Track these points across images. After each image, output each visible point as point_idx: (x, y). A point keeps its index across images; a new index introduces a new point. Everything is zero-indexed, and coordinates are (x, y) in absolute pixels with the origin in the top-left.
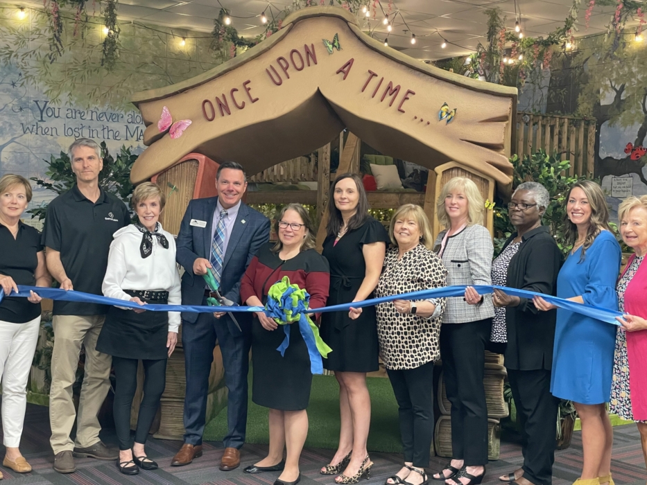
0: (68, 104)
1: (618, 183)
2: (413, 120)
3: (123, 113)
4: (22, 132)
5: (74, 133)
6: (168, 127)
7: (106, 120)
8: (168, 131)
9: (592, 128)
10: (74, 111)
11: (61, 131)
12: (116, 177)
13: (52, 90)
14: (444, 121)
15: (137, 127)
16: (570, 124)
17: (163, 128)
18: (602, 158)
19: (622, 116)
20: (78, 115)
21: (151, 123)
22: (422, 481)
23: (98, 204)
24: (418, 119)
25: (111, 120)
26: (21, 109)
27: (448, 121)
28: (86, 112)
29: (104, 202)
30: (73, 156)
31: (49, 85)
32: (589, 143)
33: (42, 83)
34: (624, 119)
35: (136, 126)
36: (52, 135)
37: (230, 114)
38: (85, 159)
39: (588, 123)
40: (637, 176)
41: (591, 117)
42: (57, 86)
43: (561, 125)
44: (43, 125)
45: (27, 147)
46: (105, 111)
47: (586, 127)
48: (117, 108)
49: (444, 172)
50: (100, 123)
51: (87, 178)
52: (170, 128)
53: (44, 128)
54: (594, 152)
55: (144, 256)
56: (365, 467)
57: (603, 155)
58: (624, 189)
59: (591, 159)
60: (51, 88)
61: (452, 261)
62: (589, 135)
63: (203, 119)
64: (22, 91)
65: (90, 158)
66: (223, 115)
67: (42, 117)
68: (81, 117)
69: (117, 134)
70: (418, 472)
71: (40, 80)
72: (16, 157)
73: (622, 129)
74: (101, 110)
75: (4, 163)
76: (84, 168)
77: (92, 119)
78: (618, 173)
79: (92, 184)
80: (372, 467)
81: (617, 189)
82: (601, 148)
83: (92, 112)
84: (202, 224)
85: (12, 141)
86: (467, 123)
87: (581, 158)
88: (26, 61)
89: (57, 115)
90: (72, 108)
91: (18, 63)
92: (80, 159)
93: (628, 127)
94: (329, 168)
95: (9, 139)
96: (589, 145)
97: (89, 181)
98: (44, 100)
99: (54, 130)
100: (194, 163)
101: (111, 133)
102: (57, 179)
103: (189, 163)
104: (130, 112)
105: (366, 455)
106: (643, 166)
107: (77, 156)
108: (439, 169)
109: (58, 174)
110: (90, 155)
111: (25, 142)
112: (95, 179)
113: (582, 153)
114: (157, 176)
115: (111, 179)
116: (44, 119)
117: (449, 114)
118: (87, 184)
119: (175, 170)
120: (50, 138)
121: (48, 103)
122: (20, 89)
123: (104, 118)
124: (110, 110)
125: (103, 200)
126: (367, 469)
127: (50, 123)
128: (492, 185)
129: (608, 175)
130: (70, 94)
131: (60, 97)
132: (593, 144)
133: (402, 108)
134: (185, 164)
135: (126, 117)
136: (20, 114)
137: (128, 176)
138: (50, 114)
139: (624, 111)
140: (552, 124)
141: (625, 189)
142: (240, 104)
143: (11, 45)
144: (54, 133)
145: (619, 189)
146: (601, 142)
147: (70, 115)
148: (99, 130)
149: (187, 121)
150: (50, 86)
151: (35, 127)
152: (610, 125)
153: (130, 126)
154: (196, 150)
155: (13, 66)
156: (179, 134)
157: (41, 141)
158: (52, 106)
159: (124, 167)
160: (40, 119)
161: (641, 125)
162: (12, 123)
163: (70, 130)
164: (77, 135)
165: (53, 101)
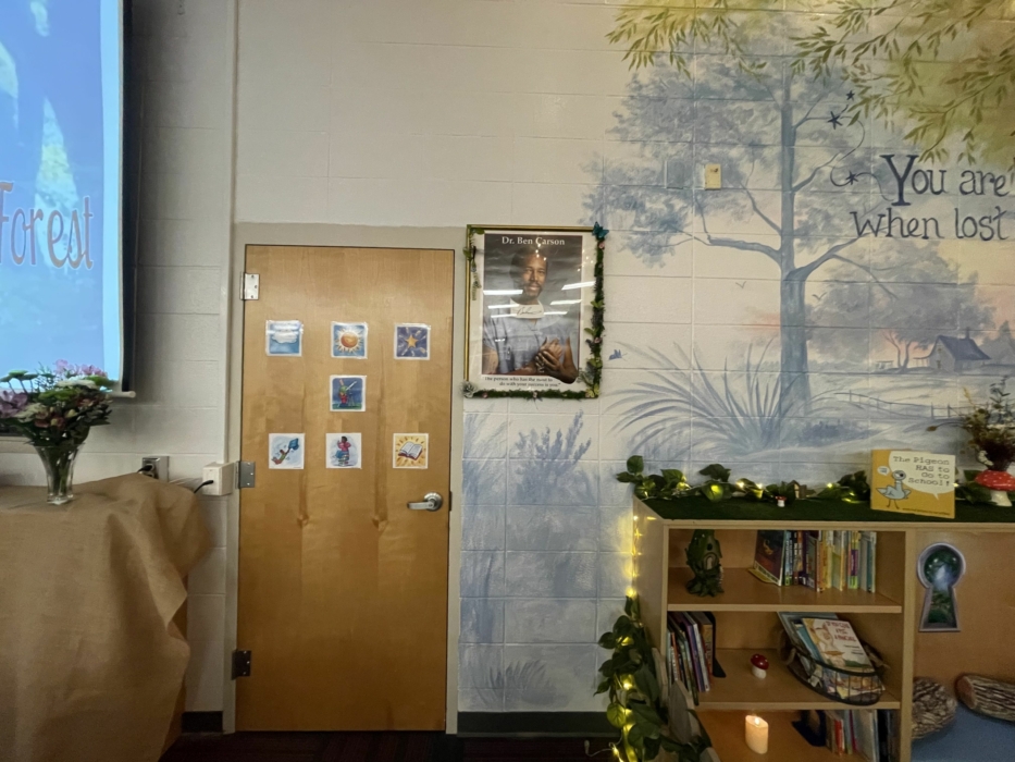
0: (965, 158)
4: (855, 232)
5: (979, 228)
10: (978, 177)
11: (947, 227)
13: (925, 128)
20: (989, 186)
26: (852, 178)
28: (1008, 177)
31: (918, 116)
33: (900, 113)
36: (926, 237)
42: (939, 119)
44: (905, 214)
45: (866, 268)
53: (906, 219)
60: (923, 123)
64: (853, 135)
67: (901, 194)
68: (996, 189)
71: (898, 106)
72: (837, 294)
75: (810, 308)
85: (831, 254)
88: (865, 63)
89: (937, 188)
90: (974, 168)
91: (845, 70)
95: (823, 250)
98: (906, 152)
99: (931, 224)
111: (861, 257)
116: (906, 199)
120: (920, 243)
121: (917, 160)
122: (851, 130)
127: (921, 209)
130: (969, 135)
131: (945, 143)
136: (848, 189)
138: (920, 186)
143: (828, 28)
144: (931, 232)
147: (967, 187)
150: (921, 119)
151: (885, 219)
155: (834, 76)
157: (899, 252)
158: (925, 165)
160: (896, 199)
162: (831, 211)
163: (969, 223)
164: (987, 234)
165: (929, 154)
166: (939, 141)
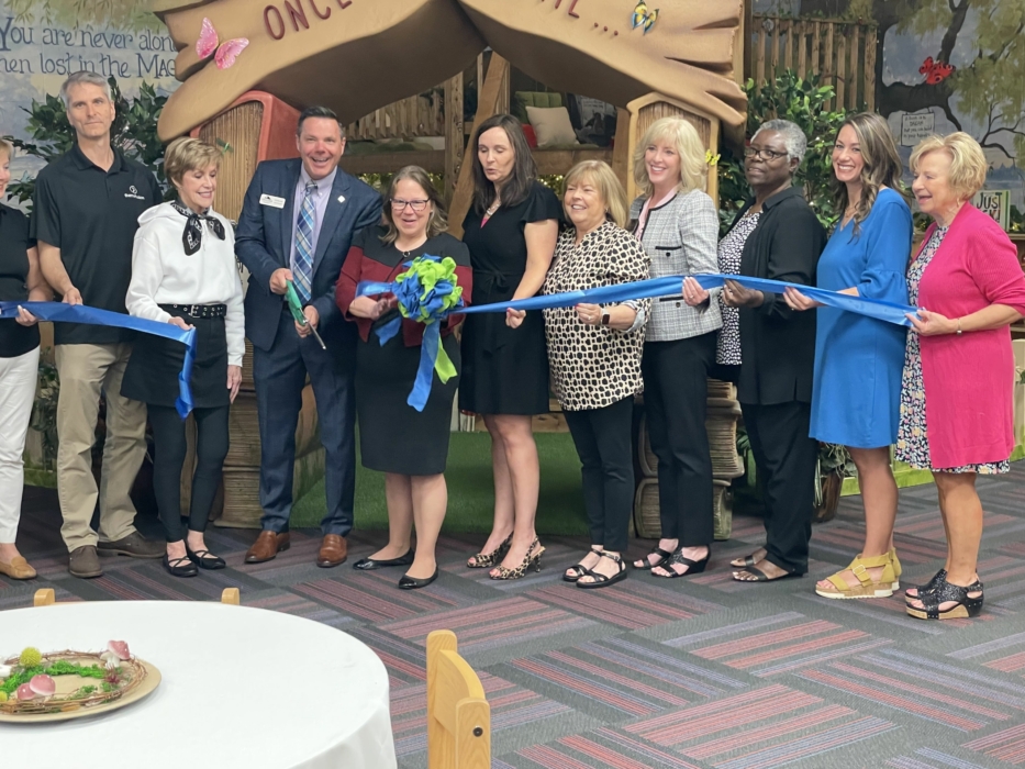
0: (45, 21)
1: (912, 124)
2: (592, 29)
3: (132, 33)
5: (57, 67)
6: (212, 50)
7: (105, 45)
8: (212, 57)
9: (871, 37)
10: (54, 33)
11: (36, 65)
12: (133, 132)
14: (640, 29)
15: (156, 56)
16: (837, 31)
17: (204, 53)
18: (887, 85)
19: (918, 16)
20: (61, 39)
21: (185, 45)
22: (618, 571)
23: (112, 173)
24: (601, 27)
25: (113, 45)
27: (646, 29)
28: (73, 33)
29: (122, 170)
30: (69, 100)
32: (866, 60)
34: (920, 21)
35: (153, 54)
36: (22, 72)
37: (308, 27)
38: (90, 103)
39: (864, 29)
40: (941, 112)
41: (868, 19)
43: (824, 34)
44: (7, 56)
46: (103, 30)
47: (862, 36)
48: (122, 26)
49: (641, 110)
50: (97, 50)
51: (94, 132)
52: (215, 51)
53: (9, 60)
54: (874, 75)
55: (189, 251)
56: (533, 555)
57: (888, 80)
58: (920, 133)
59: (870, 87)
61: (657, 248)
62: (867, 49)
63: (267, 37)
65: (96, 101)
66: (297, 30)
67: (4, 43)
68: (66, 41)
69: (124, 68)
70: (611, 557)
73: (917, 37)
74: (97, 29)
76: (89, 117)
77: (83, 45)
78: (911, 109)
79: (101, 142)
80: (543, 554)
81: (909, 133)
82: (886, 69)
83: (83, 34)
84: (277, 202)
86: (676, 30)
87: (854, 85)
89: (28, 39)
90: (51, 27)
92: (81, 104)
93: (927, 34)
94: (461, 113)
96: (866, 66)
97: (96, 138)
98: (6, 15)
99: (25, 63)
100: (255, 107)
101: (114, 66)
102: (43, 138)
103: (247, 107)
104: (143, 32)
105: (534, 537)
106: (950, 94)
107: (76, 99)
108: (634, 105)
109: (44, 129)
110: (96, 96)
112: (105, 134)
113: (856, 77)
114: (199, 129)
115: (127, 135)
116: (8, 47)
117: (647, 18)
118: (92, 142)
119: (226, 119)
120: (19, 76)
121: (13, 21)
123: (102, 42)
124: (110, 28)
125: (120, 166)
126: (536, 558)
127: (17, 53)
128: (715, 127)
129: (895, 111)
130: (47, 5)
131: (31, 10)
132: (873, 63)
133: (575, 11)
134: (242, 108)
135: (137, 41)
137: (153, 129)
138: (17, 38)
139: (920, 7)
140: (809, 32)
141: (923, 132)
142: (323, 12)
144: (25, 69)
145: (915, 133)
146: (885, 59)
147: (48, 40)
148: (96, 61)
149: (241, 41)
152: (898, 32)
153: (143, 53)
154: (258, 87)
156: (230, 61)
157: (6, 82)
158: (19, 24)
159: (146, 116)
161: (947, 30)
163: (49, 63)
164: (62, 70)
165: (21, 16)
166: (28, 7)
